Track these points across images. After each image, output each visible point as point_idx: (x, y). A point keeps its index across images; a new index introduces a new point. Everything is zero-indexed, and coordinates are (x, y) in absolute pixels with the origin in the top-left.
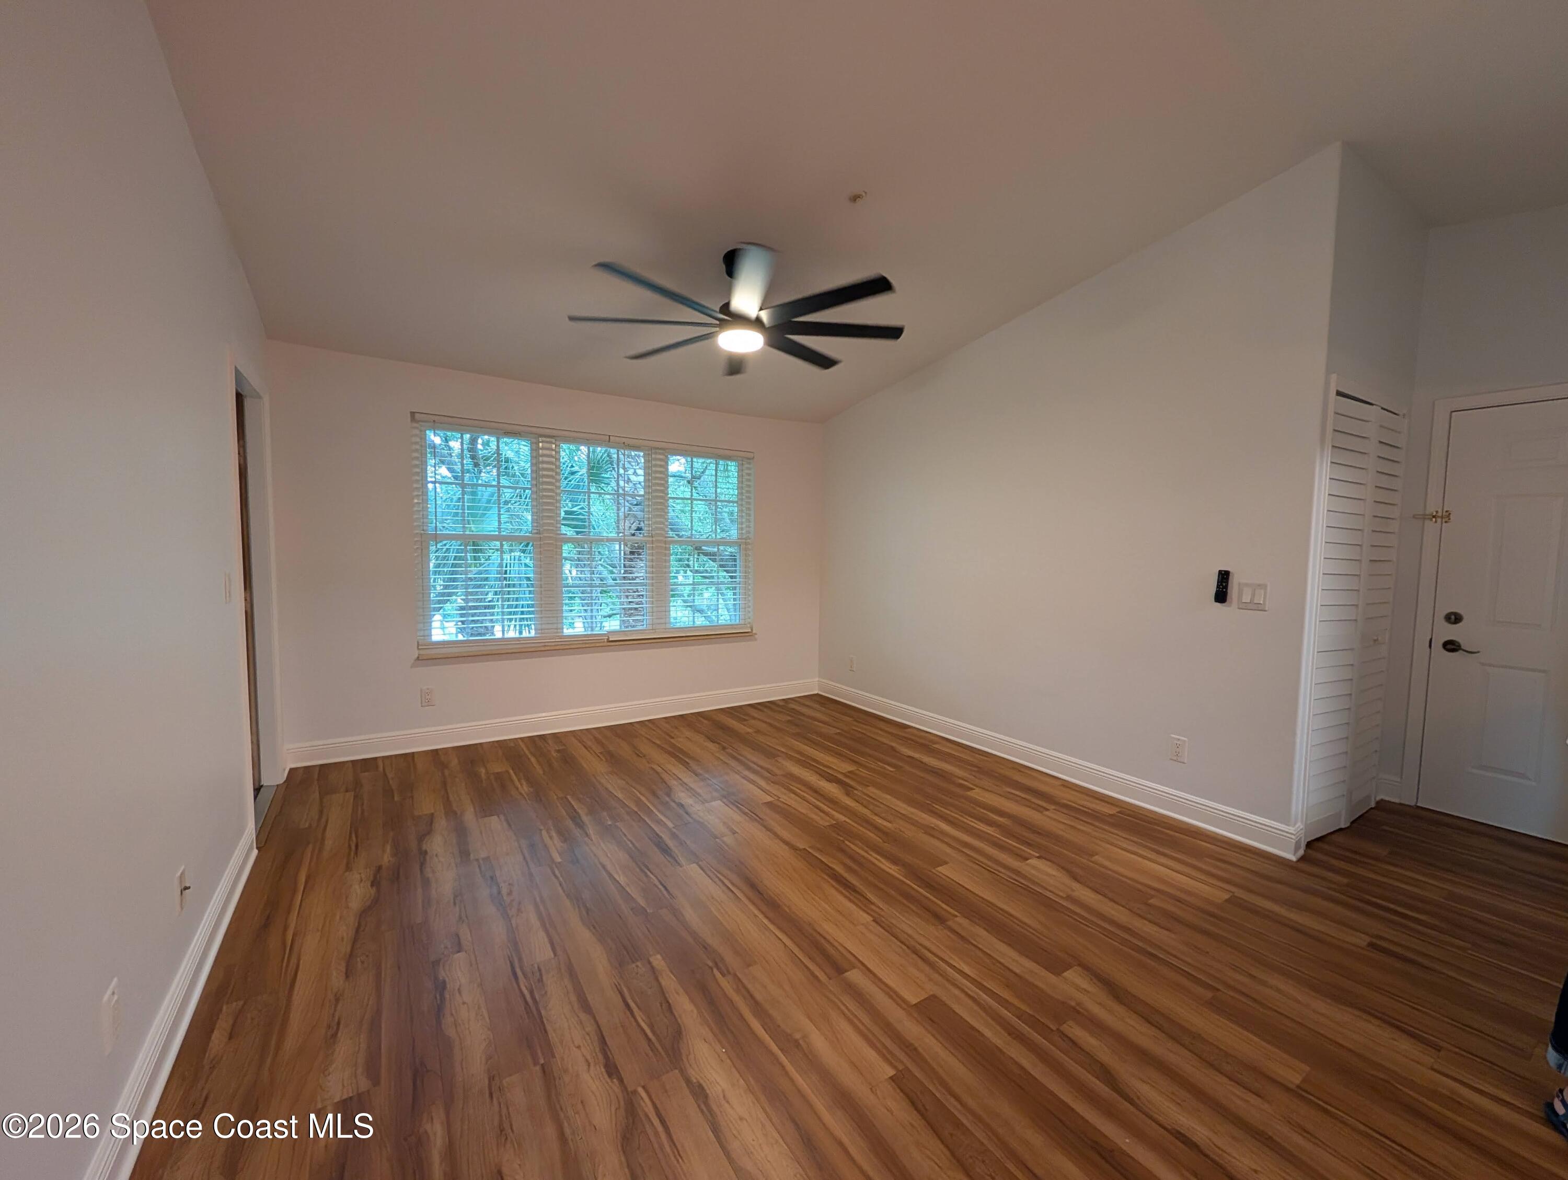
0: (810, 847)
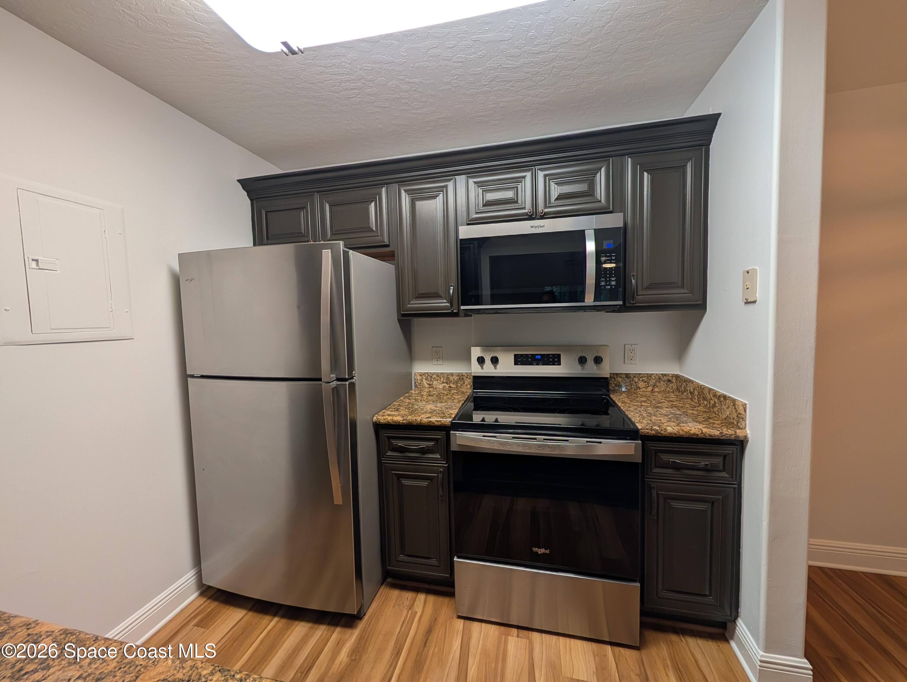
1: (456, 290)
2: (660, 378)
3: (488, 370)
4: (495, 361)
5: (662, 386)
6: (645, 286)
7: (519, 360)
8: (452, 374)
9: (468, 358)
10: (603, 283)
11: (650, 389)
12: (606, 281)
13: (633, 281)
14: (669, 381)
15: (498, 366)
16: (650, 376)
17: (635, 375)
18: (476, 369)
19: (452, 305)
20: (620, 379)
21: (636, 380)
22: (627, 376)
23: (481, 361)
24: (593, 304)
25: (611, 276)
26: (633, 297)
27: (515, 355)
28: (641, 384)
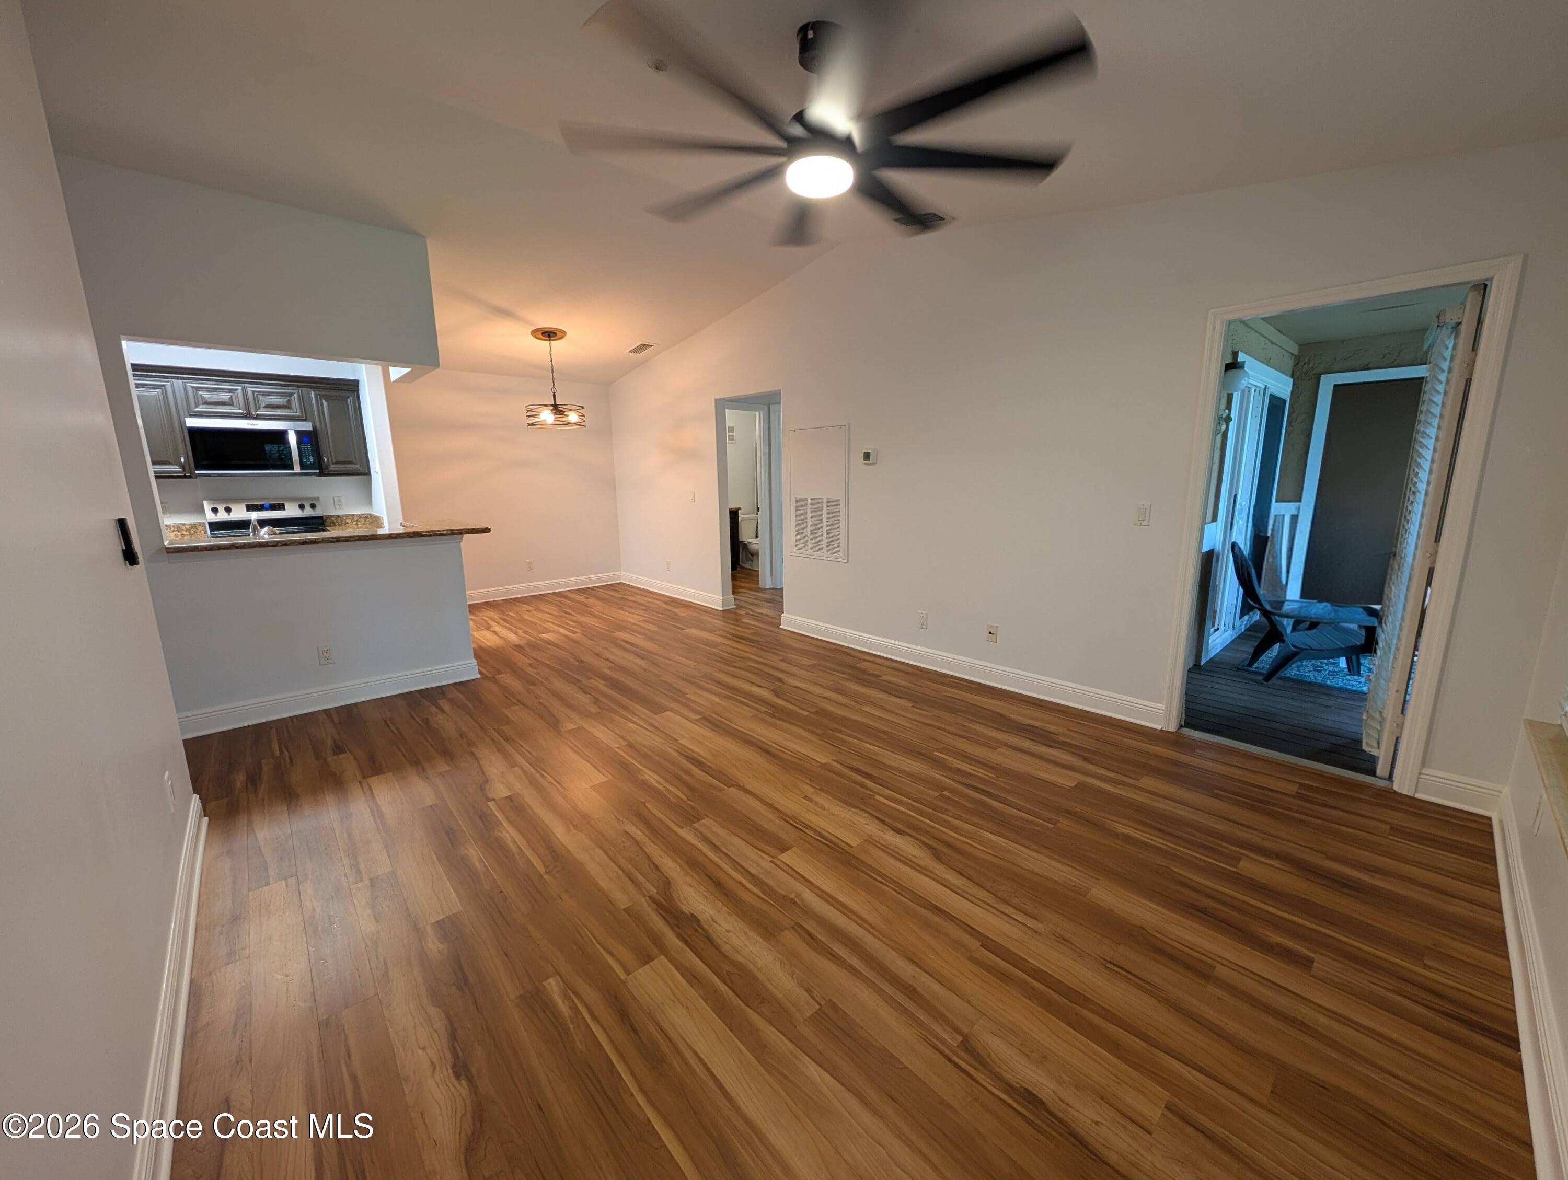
0: (724, 789)
1: (187, 459)
2: (360, 516)
3: (222, 516)
4: (228, 510)
5: (362, 520)
6: (334, 461)
7: (250, 508)
8: (183, 525)
9: (201, 510)
10: (305, 460)
11: (354, 523)
12: (307, 459)
13: (325, 460)
14: (367, 518)
15: (231, 514)
16: (353, 516)
17: (343, 516)
18: (210, 517)
19: (184, 470)
20: (333, 519)
21: (345, 518)
22: (338, 516)
23: (215, 510)
24: (300, 472)
25: (309, 457)
26: (327, 469)
27: (246, 505)
28: (348, 521)
